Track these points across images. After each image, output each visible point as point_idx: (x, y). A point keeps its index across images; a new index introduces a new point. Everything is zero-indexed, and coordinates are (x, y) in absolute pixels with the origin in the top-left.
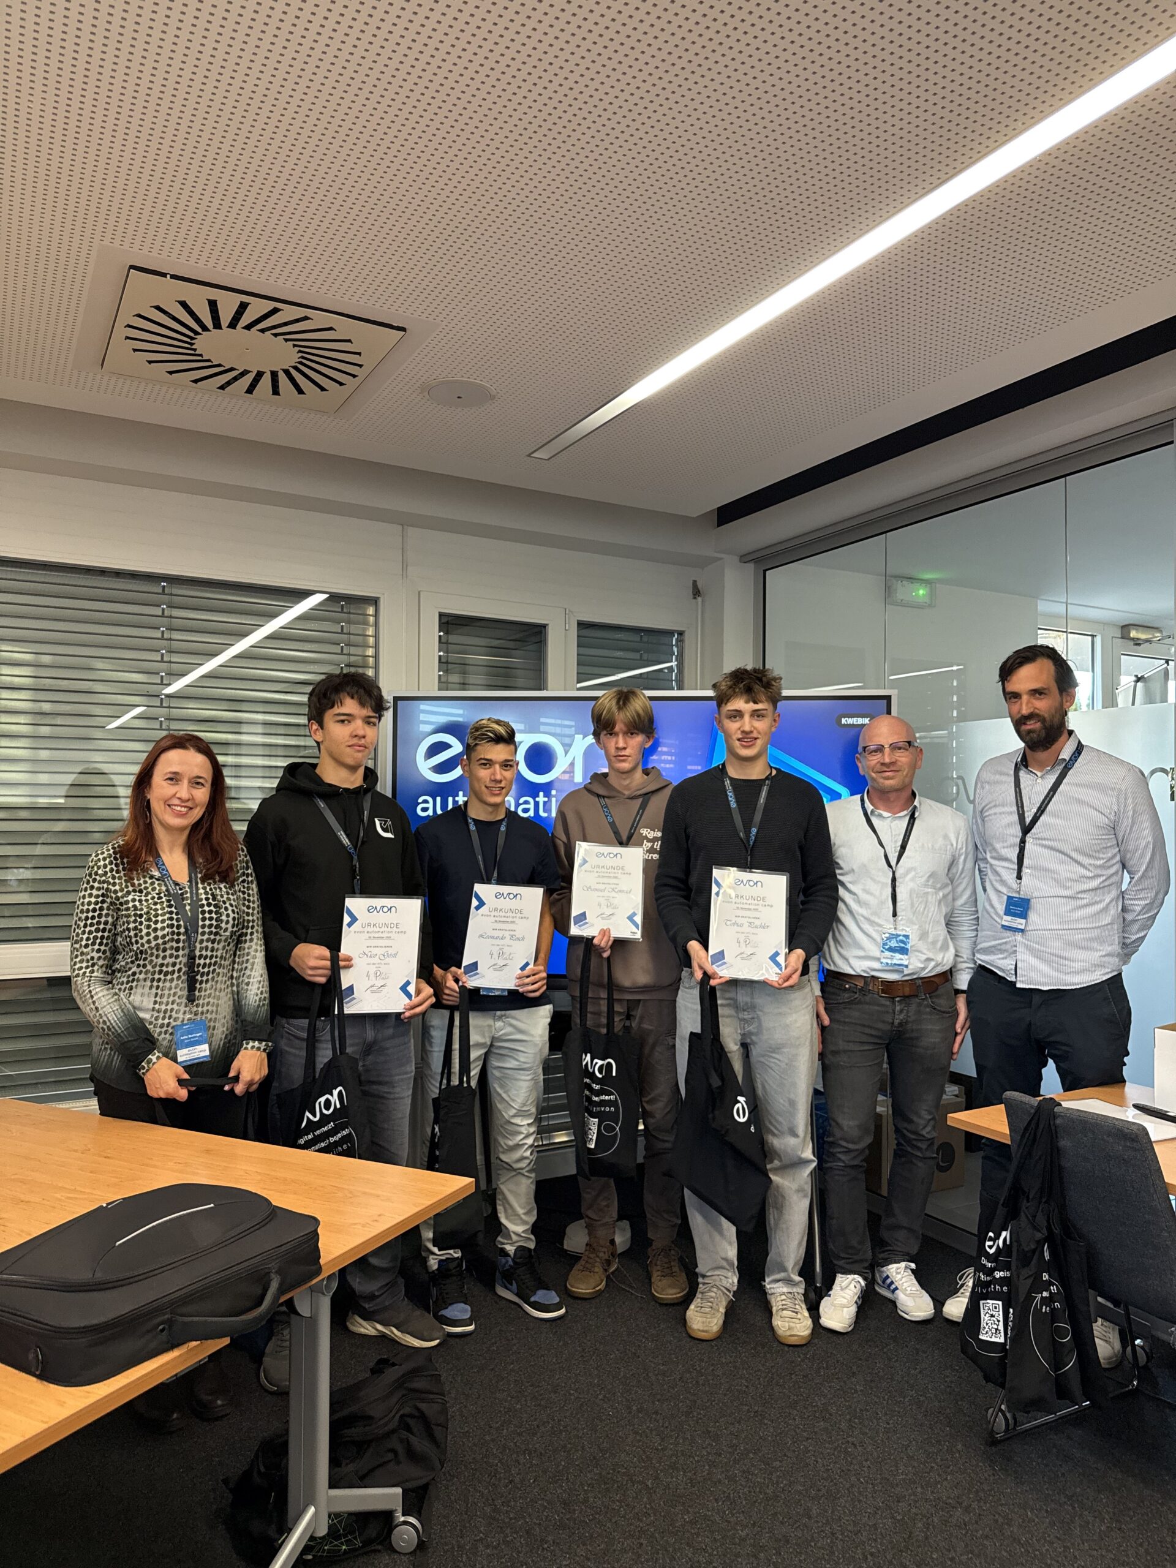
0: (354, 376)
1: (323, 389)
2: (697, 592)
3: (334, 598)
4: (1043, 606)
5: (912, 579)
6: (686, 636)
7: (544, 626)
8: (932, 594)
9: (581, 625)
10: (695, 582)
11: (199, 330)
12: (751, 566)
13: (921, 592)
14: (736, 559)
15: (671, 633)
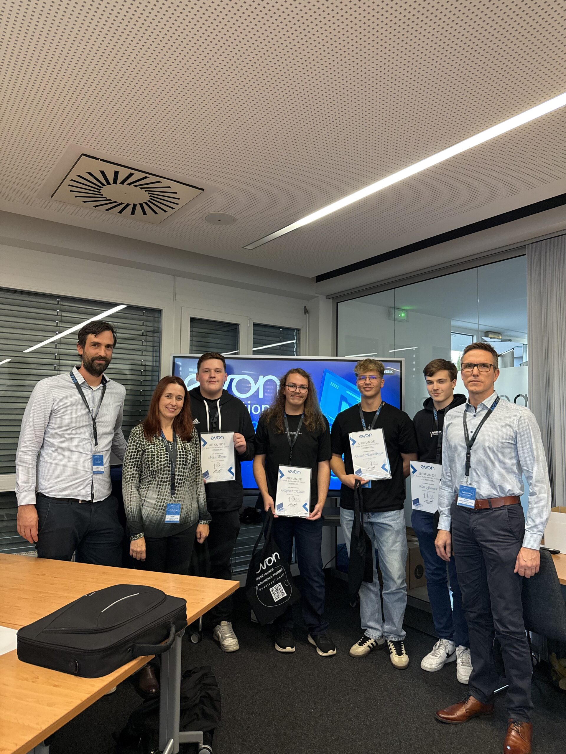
0: (173, 208)
1: (156, 213)
2: (306, 311)
3: (130, 307)
4: (454, 323)
5: (399, 309)
6: (302, 332)
7: (238, 325)
8: (407, 316)
9: (255, 325)
10: (305, 307)
11: (105, 183)
12: (331, 300)
13: (403, 315)
14: (325, 297)
15: (293, 330)
